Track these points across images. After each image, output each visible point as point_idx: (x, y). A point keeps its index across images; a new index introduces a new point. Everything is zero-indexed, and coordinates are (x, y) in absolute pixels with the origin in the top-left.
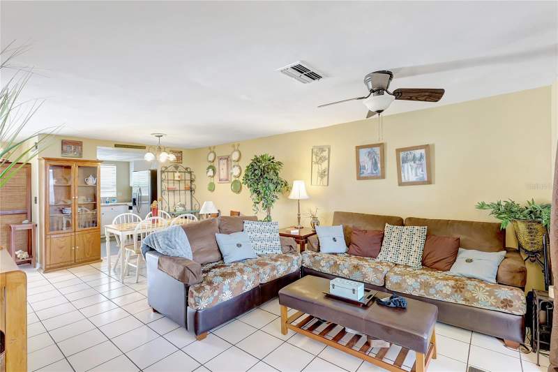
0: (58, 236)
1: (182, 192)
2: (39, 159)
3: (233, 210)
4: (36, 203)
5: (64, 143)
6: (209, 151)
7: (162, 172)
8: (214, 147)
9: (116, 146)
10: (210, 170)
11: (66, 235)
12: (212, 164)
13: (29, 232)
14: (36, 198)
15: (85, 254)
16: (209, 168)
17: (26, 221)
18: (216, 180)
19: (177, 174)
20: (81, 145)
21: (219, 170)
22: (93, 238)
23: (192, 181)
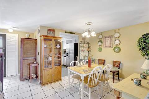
0: (47, 70)
1: (86, 52)
2: (40, 36)
3: (114, 60)
4: (39, 55)
5: (49, 30)
6: (99, 34)
7: (80, 43)
8: (102, 33)
9: (66, 32)
10: (100, 42)
11: (50, 69)
12: (101, 40)
13: (36, 67)
14: (39, 53)
15: (56, 77)
16: (99, 42)
17: (35, 62)
18: (103, 47)
19: (85, 44)
20: (54, 31)
21: (105, 42)
22: (59, 71)
23: (89, 47)
